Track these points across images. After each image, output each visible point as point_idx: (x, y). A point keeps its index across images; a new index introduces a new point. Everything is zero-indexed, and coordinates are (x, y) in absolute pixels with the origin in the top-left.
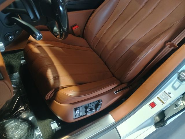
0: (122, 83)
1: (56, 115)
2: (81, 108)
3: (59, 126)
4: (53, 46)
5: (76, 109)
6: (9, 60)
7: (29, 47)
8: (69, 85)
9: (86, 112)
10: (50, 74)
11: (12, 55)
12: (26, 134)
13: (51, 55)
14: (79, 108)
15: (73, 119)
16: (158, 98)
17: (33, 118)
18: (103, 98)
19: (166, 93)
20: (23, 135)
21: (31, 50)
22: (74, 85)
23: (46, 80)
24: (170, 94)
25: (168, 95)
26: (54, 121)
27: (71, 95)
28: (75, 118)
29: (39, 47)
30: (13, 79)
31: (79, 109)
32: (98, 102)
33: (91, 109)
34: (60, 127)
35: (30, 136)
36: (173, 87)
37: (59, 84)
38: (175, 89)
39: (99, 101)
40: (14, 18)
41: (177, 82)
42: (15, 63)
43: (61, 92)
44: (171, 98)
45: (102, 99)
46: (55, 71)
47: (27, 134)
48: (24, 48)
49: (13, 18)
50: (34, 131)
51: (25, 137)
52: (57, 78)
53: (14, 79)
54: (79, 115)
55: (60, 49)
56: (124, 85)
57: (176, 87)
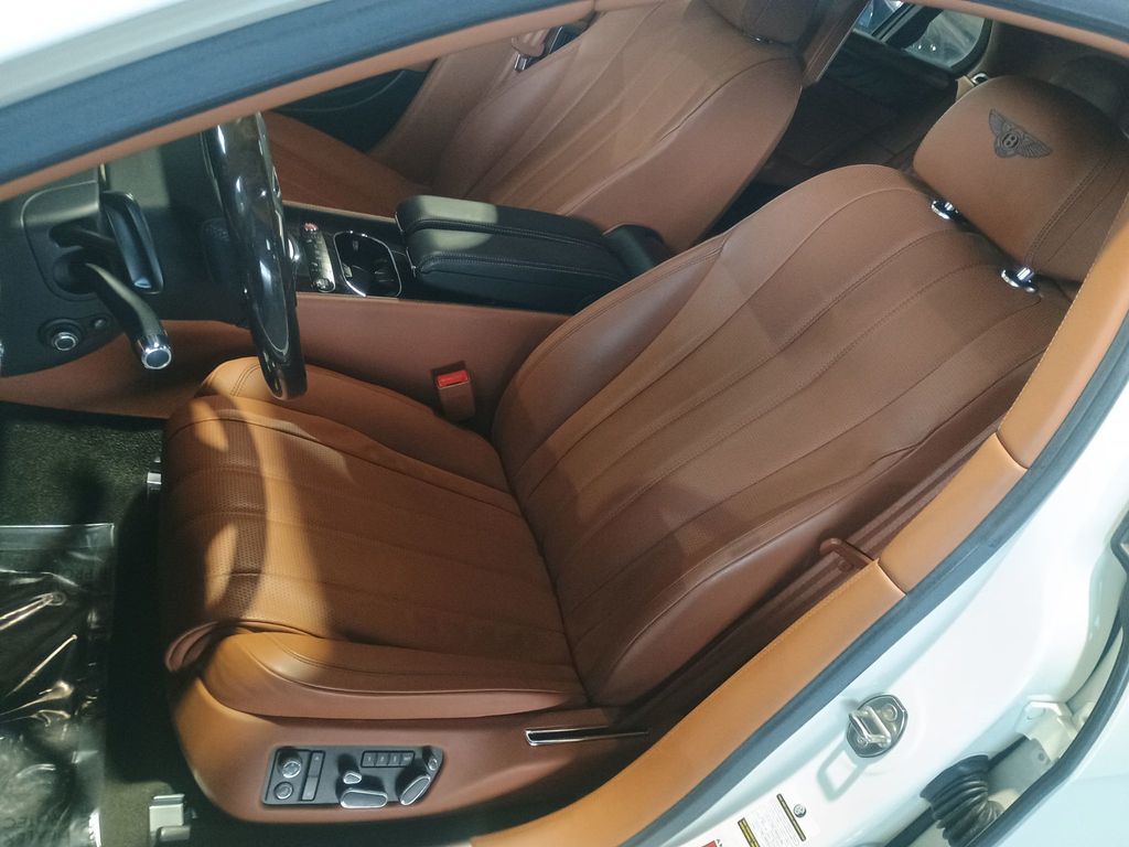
0: (591, 704)
1: (192, 767)
2: (317, 758)
3: (185, 824)
4: (308, 436)
5: (286, 754)
6: (95, 455)
7: (188, 413)
8: (294, 625)
9: (340, 788)
10: (223, 552)
11: (114, 438)
12: (28, 823)
13: (271, 470)
14: (305, 756)
15: (256, 803)
16: (742, 824)
17: (92, 760)
18: (452, 745)
19: (786, 808)
20: (10, 823)
21: (191, 425)
22: (320, 633)
23: (198, 571)
24: (801, 815)
25: (793, 821)
26: (176, 793)
27: (280, 669)
28: (272, 801)
29: (234, 425)
30: (75, 550)
31: (305, 761)
32: (419, 755)
33: (371, 783)
34: (187, 829)
35: (41, 837)
36: (823, 779)
37: (246, 606)
38: (831, 794)
39: (427, 752)
40: (94, 267)
41: (843, 754)
42: (119, 477)
43: (239, 645)
44: (802, 837)
45: (447, 749)
46: (254, 543)
47: (32, 825)
48: (166, 417)
49: (89, 268)
50: (68, 820)
51: (14, 834)
52: (246, 576)
53: (85, 551)
54: (298, 789)
55: (336, 459)
56: (597, 717)
57: (837, 783)
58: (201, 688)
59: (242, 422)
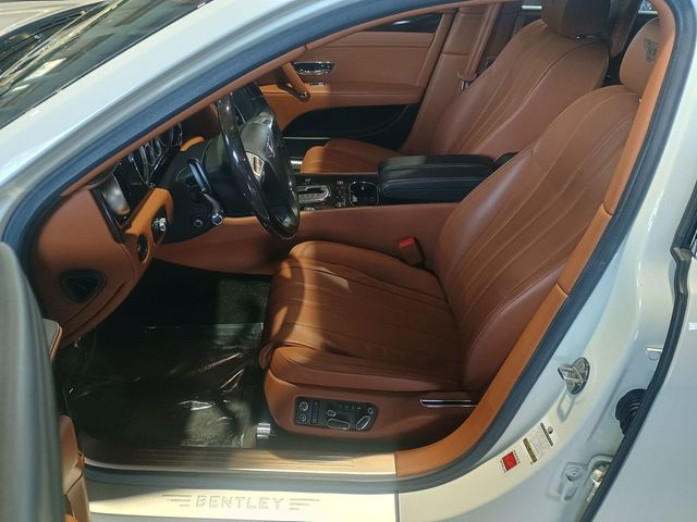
2: (316, 404)
15: (292, 422)
16: (525, 441)
19: (544, 430)
24: (551, 432)
25: (547, 436)
28: (298, 422)
29: (296, 268)
33: (342, 417)
36: (559, 411)
37: (287, 336)
38: (563, 418)
44: (552, 444)
45: (378, 404)
53: (252, 335)
54: (309, 418)
55: (344, 283)
57: (565, 411)
58: (270, 372)
59: (300, 268)
